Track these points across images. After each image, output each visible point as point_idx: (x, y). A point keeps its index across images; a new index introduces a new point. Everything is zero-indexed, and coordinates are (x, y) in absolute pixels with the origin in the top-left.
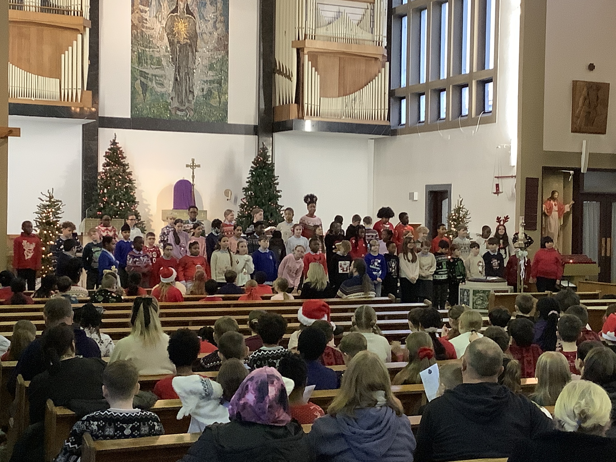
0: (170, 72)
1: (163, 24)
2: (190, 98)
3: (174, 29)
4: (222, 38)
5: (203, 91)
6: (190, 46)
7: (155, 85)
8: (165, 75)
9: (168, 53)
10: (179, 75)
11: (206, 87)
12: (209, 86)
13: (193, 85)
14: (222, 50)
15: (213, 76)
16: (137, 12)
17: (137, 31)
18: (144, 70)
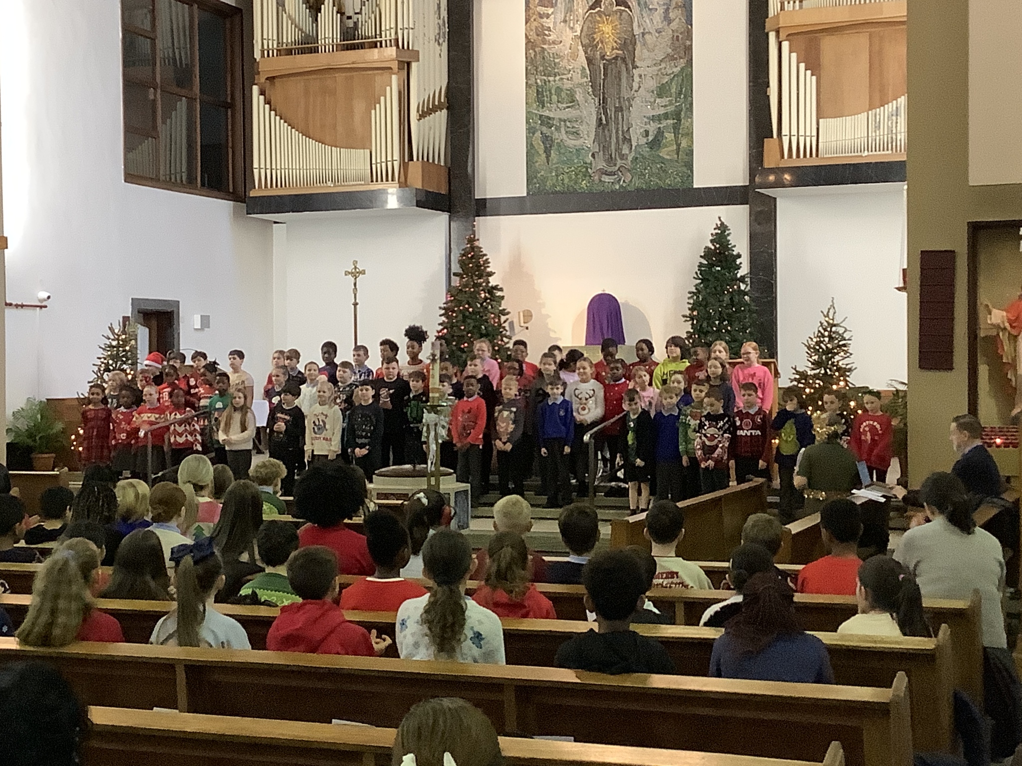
0: (589, 111)
1: (576, 32)
2: (625, 151)
3: (595, 36)
4: (680, 36)
5: (647, 135)
6: (624, 60)
7: (565, 137)
8: (581, 118)
9: (585, 79)
10: (606, 113)
11: (653, 127)
12: (659, 126)
13: (629, 128)
14: (681, 58)
15: (665, 106)
16: (535, 20)
17: (535, 52)
18: (547, 113)
